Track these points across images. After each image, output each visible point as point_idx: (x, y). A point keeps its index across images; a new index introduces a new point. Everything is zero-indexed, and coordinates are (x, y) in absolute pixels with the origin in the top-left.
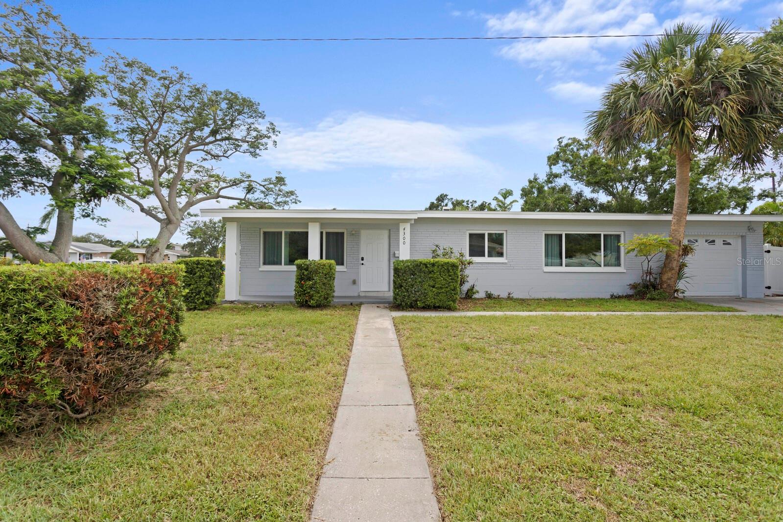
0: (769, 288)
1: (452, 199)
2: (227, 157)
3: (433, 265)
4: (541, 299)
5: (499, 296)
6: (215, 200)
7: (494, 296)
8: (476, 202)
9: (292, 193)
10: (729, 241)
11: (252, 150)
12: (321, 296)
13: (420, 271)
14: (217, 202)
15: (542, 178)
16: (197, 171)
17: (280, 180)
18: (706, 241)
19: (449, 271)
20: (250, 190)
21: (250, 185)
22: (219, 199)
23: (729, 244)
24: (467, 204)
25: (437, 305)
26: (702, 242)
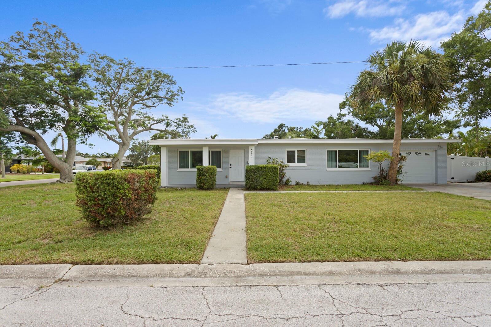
0: (453, 178)
1: (287, 127)
2: (155, 107)
4: (325, 185)
5: (303, 183)
6: (149, 131)
7: (300, 184)
8: (302, 128)
9: (192, 126)
10: (428, 153)
11: (169, 102)
12: (209, 184)
13: (259, 171)
14: (150, 132)
15: (335, 117)
16: (137, 115)
17: (185, 119)
18: (416, 153)
19: (273, 171)
20: (168, 125)
21: (168, 122)
22: (151, 131)
23: (429, 155)
24: (297, 129)
25: (268, 188)
26: (413, 154)
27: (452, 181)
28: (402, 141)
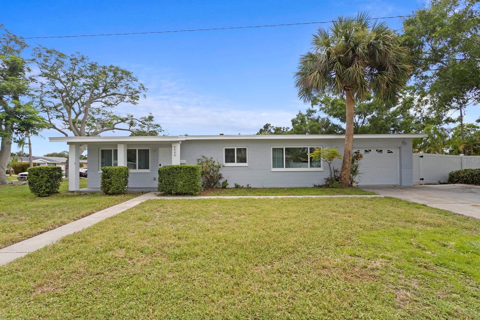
0: (422, 179)
1: (273, 127)
2: (116, 105)
3: (181, 168)
4: (267, 188)
5: (243, 186)
6: (112, 131)
7: (240, 187)
8: (289, 128)
9: (158, 126)
10: (391, 150)
11: (132, 100)
12: (115, 188)
14: (113, 132)
16: (103, 114)
17: (151, 118)
18: (377, 151)
20: (132, 124)
21: (132, 121)
22: (114, 130)
23: (391, 152)
24: (284, 130)
25: (184, 192)
26: (374, 151)
27: (422, 182)
28: (355, 137)
